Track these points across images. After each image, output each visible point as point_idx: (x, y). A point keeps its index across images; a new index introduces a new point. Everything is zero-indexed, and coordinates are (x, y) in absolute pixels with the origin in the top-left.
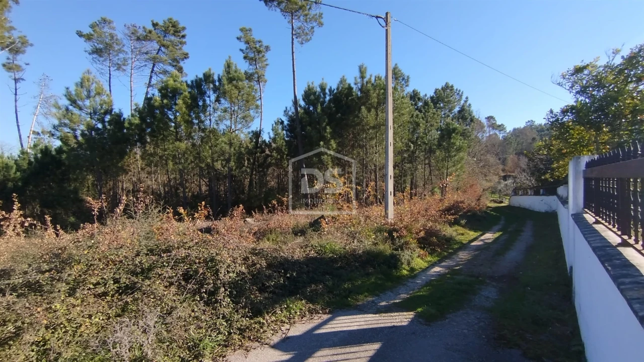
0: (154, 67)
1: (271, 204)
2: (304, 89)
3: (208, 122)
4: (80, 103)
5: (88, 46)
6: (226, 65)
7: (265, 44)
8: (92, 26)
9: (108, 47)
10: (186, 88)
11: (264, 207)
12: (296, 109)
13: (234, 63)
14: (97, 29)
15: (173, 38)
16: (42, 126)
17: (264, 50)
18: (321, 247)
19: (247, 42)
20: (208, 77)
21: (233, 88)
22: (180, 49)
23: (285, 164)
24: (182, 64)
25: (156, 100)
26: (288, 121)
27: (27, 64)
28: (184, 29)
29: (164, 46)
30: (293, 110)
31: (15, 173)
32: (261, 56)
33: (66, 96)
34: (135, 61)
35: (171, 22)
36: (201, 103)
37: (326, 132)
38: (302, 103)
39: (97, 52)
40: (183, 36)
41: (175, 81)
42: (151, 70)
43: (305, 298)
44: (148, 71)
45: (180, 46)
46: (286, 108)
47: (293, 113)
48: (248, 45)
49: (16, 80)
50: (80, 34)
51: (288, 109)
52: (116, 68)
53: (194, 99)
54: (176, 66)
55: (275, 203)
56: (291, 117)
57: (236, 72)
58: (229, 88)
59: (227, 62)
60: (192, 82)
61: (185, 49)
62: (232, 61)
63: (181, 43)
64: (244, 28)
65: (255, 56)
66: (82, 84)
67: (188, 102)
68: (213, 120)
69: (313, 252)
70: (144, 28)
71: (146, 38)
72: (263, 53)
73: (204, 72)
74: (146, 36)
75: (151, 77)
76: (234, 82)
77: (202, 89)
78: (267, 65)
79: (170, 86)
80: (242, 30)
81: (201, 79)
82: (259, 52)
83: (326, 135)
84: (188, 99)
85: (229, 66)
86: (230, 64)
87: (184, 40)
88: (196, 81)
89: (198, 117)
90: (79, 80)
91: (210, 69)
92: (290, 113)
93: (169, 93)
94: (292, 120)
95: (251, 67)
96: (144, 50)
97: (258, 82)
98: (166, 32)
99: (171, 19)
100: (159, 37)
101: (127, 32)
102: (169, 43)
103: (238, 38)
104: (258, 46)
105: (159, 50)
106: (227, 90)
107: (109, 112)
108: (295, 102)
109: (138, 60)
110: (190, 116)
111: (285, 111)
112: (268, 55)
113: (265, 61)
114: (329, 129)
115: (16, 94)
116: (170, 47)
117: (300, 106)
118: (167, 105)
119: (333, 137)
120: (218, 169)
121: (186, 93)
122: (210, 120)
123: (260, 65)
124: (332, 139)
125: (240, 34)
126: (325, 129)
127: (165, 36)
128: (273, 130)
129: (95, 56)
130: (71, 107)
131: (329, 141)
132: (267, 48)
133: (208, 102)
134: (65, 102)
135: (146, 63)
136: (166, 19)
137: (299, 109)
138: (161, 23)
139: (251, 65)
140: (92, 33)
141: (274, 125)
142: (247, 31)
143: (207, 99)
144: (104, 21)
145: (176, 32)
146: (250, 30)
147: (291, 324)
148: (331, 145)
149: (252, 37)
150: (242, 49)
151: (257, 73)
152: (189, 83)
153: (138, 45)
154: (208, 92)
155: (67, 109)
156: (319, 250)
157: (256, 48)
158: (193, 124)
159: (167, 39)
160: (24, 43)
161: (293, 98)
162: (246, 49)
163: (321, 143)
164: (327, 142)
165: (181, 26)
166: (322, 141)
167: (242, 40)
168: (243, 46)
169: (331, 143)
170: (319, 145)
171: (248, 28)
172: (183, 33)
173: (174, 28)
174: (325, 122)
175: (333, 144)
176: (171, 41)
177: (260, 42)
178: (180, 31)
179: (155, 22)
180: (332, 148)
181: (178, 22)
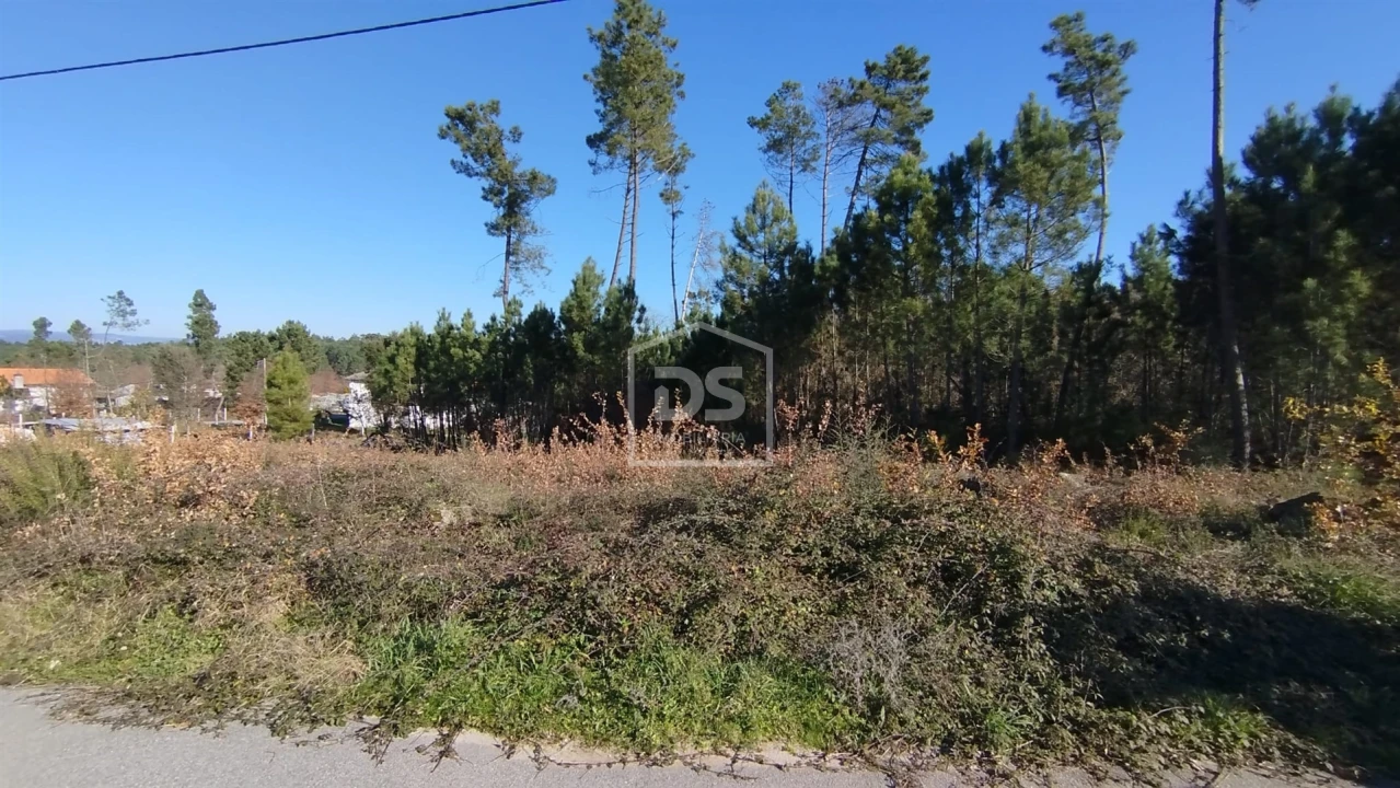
0: (865, 152)
1: (1137, 445)
2: (1253, 132)
3: (972, 253)
4: (750, 239)
5: (762, 139)
6: (1022, 117)
7: (1120, 40)
8: (769, 103)
9: (791, 132)
10: (930, 184)
11: (1107, 450)
12: (1218, 193)
13: (1042, 107)
14: (776, 105)
15: (902, 86)
16: (700, 284)
17: (1118, 57)
18: (1318, 582)
19: (1069, 51)
20: (975, 153)
21: (1038, 166)
22: (917, 105)
23: (1168, 343)
24: (918, 135)
25: (870, 218)
26: (1189, 229)
27: (686, 188)
28: (925, 60)
29: (885, 106)
30: (1208, 196)
31: (670, 358)
32: (1107, 74)
33: (733, 231)
34: (832, 148)
35: (900, 55)
36: (958, 213)
38: (1242, 174)
39: (775, 146)
40: (924, 77)
41: (906, 174)
42: (859, 159)
43: (1266, 709)
44: (854, 162)
45: (916, 98)
46: (1187, 194)
47: (1207, 206)
48: (1070, 59)
49: (674, 215)
50: (753, 123)
51: (1193, 196)
52: (801, 168)
53: (945, 205)
54: (907, 142)
55: (1149, 442)
56: (1198, 216)
57: (1045, 127)
58: (1026, 168)
59: (1023, 108)
60: (942, 169)
61: (926, 103)
62: (1035, 105)
63: (920, 92)
64: (1062, 18)
65: (1091, 78)
66: (753, 209)
67: (932, 214)
68: (985, 245)
69: (1285, 591)
70: (851, 80)
71: (854, 100)
72: (1113, 67)
73: (967, 143)
74: (855, 94)
75: (860, 173)
76: (1039, 153)
77: (962, 180)
78: (1124, 93)
79: (897, 186)
80: (1055, 25)
81: (960, 161)
82: (1103, 65)
84: (933, 207)
85: (1027, 117)
86: (1031, 110)
87: (924, 84)
88: (950, 164)
89: (951, 244)
90: (751, 201)
91: (981, 135)
92: (1198, 207)
93: (895, 200)
94: (1200, 224)
95: (1079, 109)
96: (849, 123)
97: (1098, 141)
98: (890, 75)
99: (900, 48)
100: (877, 91)
101: (821, 96)
102: (894, 98)
103: (1045, 49)
104: (1098, 52)
105: (876, 116)
106: (1022, 173)
107: (791, 248)
108: (1217, 173)
109: (837, 145)
110: (935, 242)
112: (1128, 68)
113: (1118, 85)
114: (1344, 238)
115: (673, 238)
116: (898, 106)
117: (1234, 183)
118: (890, 224)
119: (1359, 260)
120: (992, 355)
121: (930, 196)
122: (978, 246)
123: (1104, 97)
124: (1355, 267)
125: (1050, 36)
126: (1329, 238)
127: (888, 86)
128: (1133, 257)
129: (771, 153)
130: (739, 250)
132: (1127, 49)
133: (974, 208)
134: (732, 241)
135: (852, 148)
136: (890, 50)
137: (1228, 191)
138: (881, 62)
139: (1078, 104)
140: (769, 114)
141: (1139, 245)
142: (1069, 22)
143: (973, 201)
144: (787, 87)
145: (907, 72)
146: (1079, 18)
147: (1220, 762)
148: (1350, 285)
149: (1084, 33)
150: (1054, 72)
151: (1094, 120)
152: (936, 171)
153: (839, 116)
154: (975, 186)
155: (735, 253)
156: (1311, 591)
157: (1092, 58)
158: (940, 258)
159: (891, 90)
160: (686, 155)
161: (1209, 163)
162: (1066, 69)
163: (1310, 283)
164: (1334, 278)
165: (919, 56)
166: (1313, 277)
167: (1056, 49)
168: (1057, 64)
169: (1350, 280)
170: (1299, 288)
171: (1071, 14)
172: (922, 71)
173: (907, 66)
174: (1326, 217)
175: (1361, 283)
176: (898, 93)
177: (1104, 40)
178: (917, 67)
179: (870, 64)
180: (1355, 294)
181: (912, 51)
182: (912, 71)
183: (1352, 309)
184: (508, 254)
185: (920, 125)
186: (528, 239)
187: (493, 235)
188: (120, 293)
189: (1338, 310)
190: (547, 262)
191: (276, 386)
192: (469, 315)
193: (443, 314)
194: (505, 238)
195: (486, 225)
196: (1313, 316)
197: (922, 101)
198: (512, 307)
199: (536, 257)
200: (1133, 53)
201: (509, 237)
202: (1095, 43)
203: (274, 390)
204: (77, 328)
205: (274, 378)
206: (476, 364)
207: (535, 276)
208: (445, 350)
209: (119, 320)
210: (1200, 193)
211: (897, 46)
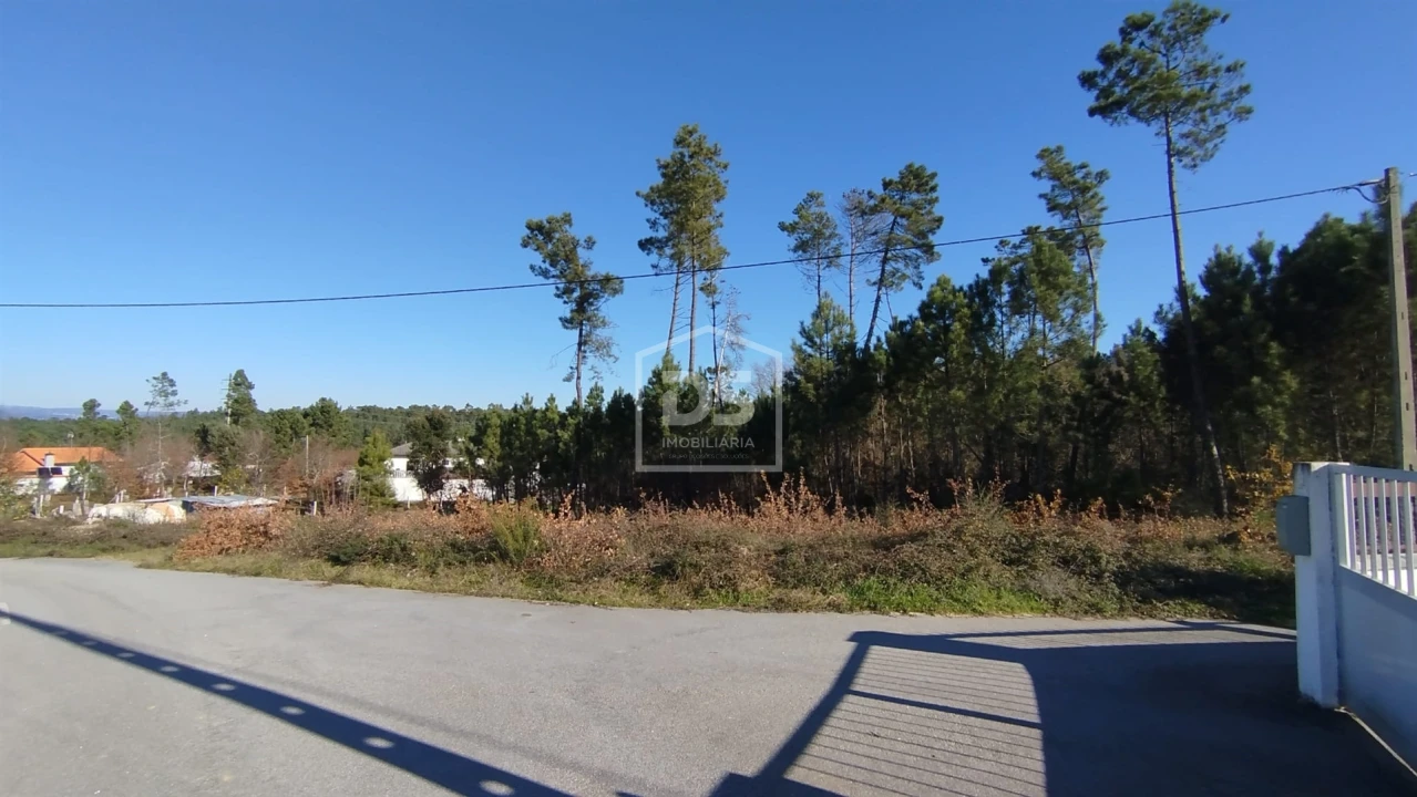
0: (886, 253)
5: (792, 241)
7: (1094, 169)
8: (797, 212)
9: (817, 234)
10: (964, 301)
12: (1185, 307)
15: (915, 197)
17: (1095, 182)
19: (1055, 177)
26: (1166, 332)
28: (933, 175)
29: (902, 216)
30: (1177, 306)
32: (1087, 195)
35: (911, 171)
36: (985, 321)
37: (1267, 354)
38: (1201, 292)
39: (803, 246)
40: (933, 189)
41: (943, 290)
42: (882, 260)
44: (877, 263)
45: (928, 207)
46: (1161, 306)
47: (1177, 316)
48: (1056, 182)
50: (782, 227)
51: (1166, 308)
52: (825, 264)
56: (1171, 323)
60: (971, 287)
61: (937, 211)
63: (930, 202)
64: (1045, 150)
65: (1075, 200)
67: (967, 325)
70: (869, 193)
71: (874, 210)
72: (1092, 190)
74: (875, 205)
77: (988, 296)
78: (1102, 210)
79: (937, 300)
81: (985, 281)
82: (1084, 190)
83: (1268, 360)
84: (968, 318)
87: (934, 196)
88: (977, 283)
92: (1171, 316)
94: (1174, 329)
96: (871, 229)
97: (1085, 248)
98: (904, 190)
99: (910, 165)
100: (894, 202)
102: (911, 208)
103: (1034, 174)
104: (1079, 177)
105: (894, 223)
108: (1182, 292)
111: (1157, 314)
113: (1098, 203)
114: (1275, 348)
116: (914, 216)
117: (1196, 299)
119: (1288, 363)
121: (965, 310)
122: (1002, 347)
123: (1087, 214)
124: (1285, 369)
125: (1038, 165)
126: (1265, 347)
127: (903, 198)
129: (800, 253)
130: (805, 347)
131: (1278, 373)
132: (1102, 176)
136: (902, 168)
137: (1190, 303)
138: (896, 178)
139: (1066, 218)
140: (797, 220)
142: (1052, 153)
144: (812, 197)
145: (919, 186)
146: (1059, 149)
148: (1284, 382)
149: (1064, 161)
150: (1043, 192)
151: (1081, 231)
152: (966, 288)
153: (861, 222)
154: (998, 300)
157: (1075, 183)
159: (907, 201)
161: (1175, 280)
162: (1053, 190)
163: (1256, 380)
164: (1271, 377)
165: (929, 172)
166: (1258, 375)
167: (1043, 174)
168: (1046, 186)
169: (1283, 378)
170: (1249, 383)
171: (1053, 147)
172: (932, 184)
173: (916, 180)
174: (1263, 332)
175: (1291, 380)
176: (913, 204)
177: (1083, 166)
178: (927, 182)
179: (887, 180)
180: (1289, 388)
181: (922, 168)
182: (923, 184)
183: (1286, 399)
184: (580, 344)
185: (932, 231)
186: (598, 331)
187: (567, 328)
188: (164, 374)
189: (1278, 400)
190: (614, 350)
191: (368, 464)
192: (552, 399)
193: (527, 399)
194: (578, 332)
195: (561, 319)
196: (1261, 404)
197: (934, 210)
198: (596, 393)
199: (604, 348)
200: (1107, 178)
201: (581, 330)
202: (1074, 169)
203: (366, 467)
204: (126, 409)
205: (366, 457)
206: (565, 444)
207: (604, 364)
208: (530, 432)
209: (161, 400)
210: (1171, 305)
211: (908, 163)
